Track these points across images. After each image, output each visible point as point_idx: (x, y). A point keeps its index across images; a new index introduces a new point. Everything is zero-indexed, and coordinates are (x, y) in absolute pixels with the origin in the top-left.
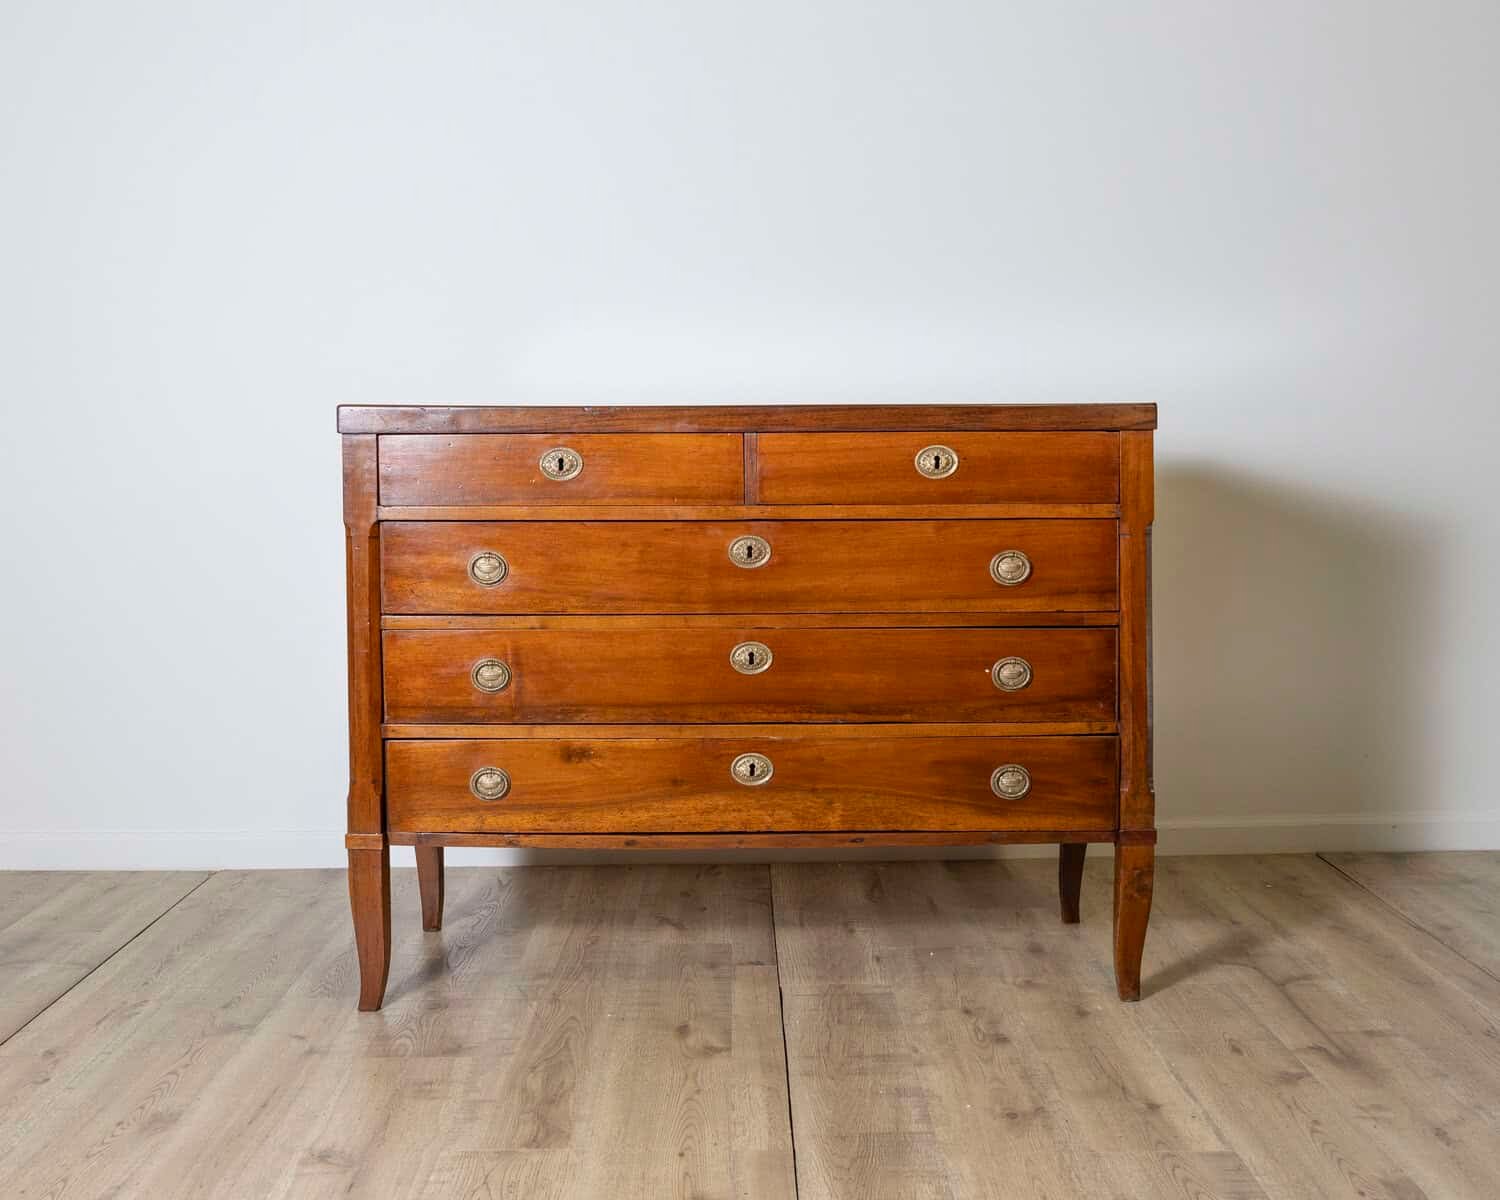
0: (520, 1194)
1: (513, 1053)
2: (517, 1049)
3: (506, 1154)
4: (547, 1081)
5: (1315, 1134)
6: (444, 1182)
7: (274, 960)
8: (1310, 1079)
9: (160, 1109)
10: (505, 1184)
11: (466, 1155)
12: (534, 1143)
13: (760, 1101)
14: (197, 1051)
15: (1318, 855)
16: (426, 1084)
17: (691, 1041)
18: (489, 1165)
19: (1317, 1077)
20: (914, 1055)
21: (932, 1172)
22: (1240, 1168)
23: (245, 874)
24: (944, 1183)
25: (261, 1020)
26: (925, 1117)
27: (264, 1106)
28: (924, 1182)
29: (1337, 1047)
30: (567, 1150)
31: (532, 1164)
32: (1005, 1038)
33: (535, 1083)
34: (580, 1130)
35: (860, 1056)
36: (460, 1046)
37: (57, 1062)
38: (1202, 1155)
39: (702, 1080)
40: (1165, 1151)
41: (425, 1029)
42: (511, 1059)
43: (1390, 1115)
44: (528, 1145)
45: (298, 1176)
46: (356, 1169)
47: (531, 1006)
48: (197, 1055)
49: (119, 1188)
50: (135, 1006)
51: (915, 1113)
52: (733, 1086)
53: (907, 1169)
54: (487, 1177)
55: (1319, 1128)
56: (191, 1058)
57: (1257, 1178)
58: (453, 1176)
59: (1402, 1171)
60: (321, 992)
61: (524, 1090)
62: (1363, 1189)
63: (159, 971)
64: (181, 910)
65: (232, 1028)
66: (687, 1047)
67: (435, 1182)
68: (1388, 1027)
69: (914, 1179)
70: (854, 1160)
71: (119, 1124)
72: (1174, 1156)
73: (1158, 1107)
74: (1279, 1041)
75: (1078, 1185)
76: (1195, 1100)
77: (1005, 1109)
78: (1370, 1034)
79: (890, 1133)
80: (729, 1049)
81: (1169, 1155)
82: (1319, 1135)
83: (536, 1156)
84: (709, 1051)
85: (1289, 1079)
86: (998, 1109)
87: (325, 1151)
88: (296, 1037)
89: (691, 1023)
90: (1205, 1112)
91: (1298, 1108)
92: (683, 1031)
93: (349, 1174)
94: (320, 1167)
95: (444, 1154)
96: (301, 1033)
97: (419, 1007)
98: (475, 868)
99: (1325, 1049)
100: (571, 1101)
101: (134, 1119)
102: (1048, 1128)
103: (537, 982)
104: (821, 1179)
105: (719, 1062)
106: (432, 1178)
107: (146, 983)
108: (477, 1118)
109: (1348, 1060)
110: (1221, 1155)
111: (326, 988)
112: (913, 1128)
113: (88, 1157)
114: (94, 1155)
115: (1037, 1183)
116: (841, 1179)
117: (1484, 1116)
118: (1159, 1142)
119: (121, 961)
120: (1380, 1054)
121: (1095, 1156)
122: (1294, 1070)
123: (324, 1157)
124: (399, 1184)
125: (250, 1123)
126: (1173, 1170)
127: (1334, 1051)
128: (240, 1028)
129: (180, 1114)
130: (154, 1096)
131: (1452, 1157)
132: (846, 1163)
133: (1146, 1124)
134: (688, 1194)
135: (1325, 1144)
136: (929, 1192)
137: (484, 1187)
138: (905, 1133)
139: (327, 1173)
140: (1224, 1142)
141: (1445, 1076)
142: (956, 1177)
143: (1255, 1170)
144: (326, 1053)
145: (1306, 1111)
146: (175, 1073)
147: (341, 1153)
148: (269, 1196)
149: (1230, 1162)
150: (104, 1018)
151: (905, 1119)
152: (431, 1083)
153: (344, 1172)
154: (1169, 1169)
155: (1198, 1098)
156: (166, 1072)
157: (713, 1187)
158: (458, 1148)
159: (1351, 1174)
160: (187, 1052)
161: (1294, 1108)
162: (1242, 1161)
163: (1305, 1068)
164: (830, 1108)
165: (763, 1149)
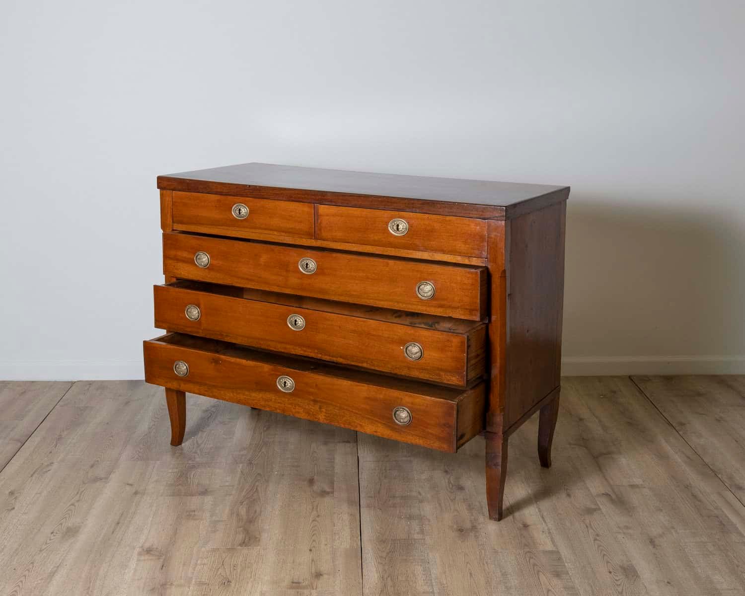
0: (239, 570)
1: (231, 494)
2: (234, 492)
3: (232, 550)
4: (248, 511)
5: (596, 542)
6: (204, 564)
7: (112, 438)
8: (599, 512)
9: (70, 525)
10: (232, 566)
11: (214, 550)
12: (243, 544)
13: (347, 522)
14: (82, 492)
15: (630, 377)
16: (192, 511)
17: (315, 488)
18: (224, 555)
19: (604, 510)
20: (419, 496)
21: (422, 560)
22: (560, 559)
23: (90, 383)
24: (427, 566)
25: (110, 474)
26: (422, 532)
28: (418, 565)
29: (616, 494)
30: (259, 547)
31: (243, 555)
32: (462, 487)
33: (243, 511)
34: (265, 536)
35: (394, 497)
36: (206, 490)
37: (16, 498)
38: (543, 552)
39: (320, 509)
40: (528, 549)
41: (189, 480)
42: (232, 497)
43: (630, 531)
44: (240, 545)
45: (138, 560)
46: (164, 557)
47: (239, 467)
48: (83, 494)
49: (58, 567)
50: (48, 466)
51: (417, 529)
52: (334, 513)
53: (411, 558)
54: (223, 562)
55: (598, 538)
56: (80, 497)
57: (566, 564)
58: (208, 561)
59: (630, 561)
60: (137, 458)
61: (238, 515)
62: (611, 570)
63: (56, 445)
64: (62, 406)
65: (96, 479)
66: (313, 491)
67: (201, 564)
68: (641, 482)
69: (414, 564)
70: (388, 553)
71: (52, 533)
72: (531, 552)
73: (528, 526)
74: (589, 490)
75: (486, 567)
76: (545, 522)
77: (458, 527)
78: (633, 486)
79: (405, 539)
80: (333, 492)
81: (529, 552)
82: (598, 541)
83: (245, 551)
84: (323, 493)
85: (590, 511)
86: (455, 527)
87: (149, 548)
88: (128, 484)
89: (315, 477)
90: (549, 529)
91: (592, 528)
92: (311, 482)
93: (161, 560)
94: (147, 557)
95: (203, 549)
96: (130, 482)
99: (610, 495)
100: (260, 521)
101: (59, 531)
102: (476, 537)
103: (242, 453)
104: (373, 564)
105: (327, 500)
106: (199, 562)
107: (51, 452)
108: (218, 530)
109: (619, 501)
110: (551, 552)
111: (139, 456)
112: (416, 536)
113: (41, 551)
114: (43, 550)
115: (469, 566)
116: (382, 563)
117: (674, 533)
118: (526, 545)
119: (36, 439)
120: (634, 498)
121: (496, 552)
122: (593, 507)
123: (149, 551)
124: (184, 565)
125: (113, 532)
126: (530, 560)
127: (614, 497)
128: (101, 479)
129: (80, 527)
130: (66, 518)
131: (654, 554)
132: (384, 555)
133: (521, 535)
134: (313, 571)
135: (599, 546)
136: (420, 570)
137: (223, 567)
138: (412, 539)
139: (151, 560)
140: (554, 546)
141: (661, 510)
142: (433, 563)
143: (566, 560)
144: (144, 494)
145: (594, 529)
146: (73, 505)
147: (157, 548)
148: (126, 571)
149: (555, 555)
150: (34, 473)
151: (412, 532)
152: (194, 511)
153: (159, 559)
154: (528, 559)
155: (547, 521)
156: (70, 504)
157: (324, 567)
158: (209, 546)
159: (608, 562)
160: (78, 493)
161: (589, 528)
162: (561, 555)
163: (598, 505)
164: (378, 526)
165: (348, 547)
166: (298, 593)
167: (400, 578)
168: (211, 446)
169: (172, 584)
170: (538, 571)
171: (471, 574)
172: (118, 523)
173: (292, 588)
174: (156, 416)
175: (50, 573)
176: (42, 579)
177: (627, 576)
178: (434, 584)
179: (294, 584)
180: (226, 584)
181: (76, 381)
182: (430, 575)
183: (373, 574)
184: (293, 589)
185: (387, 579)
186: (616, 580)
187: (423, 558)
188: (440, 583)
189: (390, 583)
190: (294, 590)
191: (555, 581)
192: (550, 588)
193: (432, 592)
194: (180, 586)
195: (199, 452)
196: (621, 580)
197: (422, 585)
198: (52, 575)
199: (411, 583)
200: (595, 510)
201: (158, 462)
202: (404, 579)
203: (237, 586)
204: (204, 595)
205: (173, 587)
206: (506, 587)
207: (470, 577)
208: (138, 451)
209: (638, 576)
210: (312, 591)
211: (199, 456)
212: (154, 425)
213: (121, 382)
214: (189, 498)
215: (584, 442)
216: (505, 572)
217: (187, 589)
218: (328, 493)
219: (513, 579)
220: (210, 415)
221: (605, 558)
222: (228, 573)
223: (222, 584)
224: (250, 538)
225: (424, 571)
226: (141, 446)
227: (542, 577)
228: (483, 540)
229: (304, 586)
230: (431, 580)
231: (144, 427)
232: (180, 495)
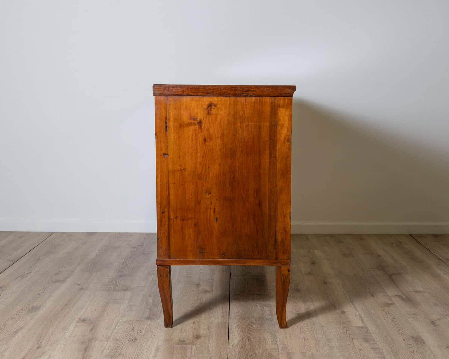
0: (143, 333)
1: (143, 291)
2: (146, 290)
3: (140, 321)
4: (154, 300)
5: (393, 322)
6: (120, 329)
7: (71, 260)
8: (395, 305)
9: (34, 305)
10: (139, 330)
11: (128, 321)
12: (149, 318)
14: (47, 287)
15: (411, 235)
16: (116, 299)
17: (200, 288)
18: (134, 324)
19: (397, 305)
22: (368, 331)
23: (63, 233)
24: (274, 333)
25: (67, 279)
26: (271, 314)
28: (268, 333)
29: (405, 296)
31: (148, 324)
32: (300, 290)
36: (128, 288)
37: (3, 290)
38: (356, 327)
40: (345, 326)
41: (117, 283)
42: (144, 292)
43: (418, 317)
44: (147, 319)
45: (76, 326)
46: (94, 324)
47: (151, 276)
48: (46, 289)
49: (21, 328)
50: (28, 274)
51: (268, 312)
53: (263, 329)
54: (133, 328)
55: (394, 320)
56: (44, 290)
57: (372, 334)
58: (123, 327)
59: (418, 334)
60: (86, 271)
61: (147, 302)
62: (405, 339)
63: (35, 263)
64: (43, 244)
65: (57, 281)
66: (199, 290)
68: (423, 290)
69: (265, 332)
70: (247, 326)
71: (22, 309)
72: (347, 327)
74: (387, 293)
75: (316, 335)
76: (357, 311)
77: (297, 312)
78: (416, 292)
79: (259, 318)
80: (212, 291)
81: (346, 327)
82: (395, 322)
83: (149, 322)
85: (388, 305)
86: (294, 311)
87: (84, 319)
88: (77, 284)
89: (201, 283)
90: (359, 314)
91: (389, 314)
92: (198, 285)
93: (91, 326)
94: (82, 324)
95: (121, 320)
96: (79, 283)
97: (116, 276)
98: (137, 233)
99: (401, 296)
101: (26, 308)
104: (236, 331)
106: (117, 328)
107: (31, 267)
108: (132, 310)
109: (408, 300)
110: (362, 327)
111: (87, 269)
112: (267, 317)
113: (12, 319)
114: (14, 318)
115: (303, 334)
116: (243, 331)
118: (343, 323)
119: (23, 260)
120: (418, 298)
121: (323, 326)
122: (390, 302)
123: (84, 321)
124: (106, 329)
125: (62, 310)
126: (346, 332)
127: (404, 297)
128: (60, 281)
129: (40, 307)
130: (33, 301)
131: (435, 330)
132: (245, 326)
133: (340, 317)
134: (195, 334)
135: (395, 325)
136: (269, 336)
137: (132, 331)
138: (264, 318)
139: (85, 325)
140: (364, 324)
141: (438, 305)
142: (278, 332)
143: (372, 332)
144: (86, 289)
145: (391, 315)
146: (39, 294)
147: (89, 319)
148: (67, 332)
149: (365, 330)
150: (18, 277)
151: (265, 314)
152: (118, 299)
153: (90, 325)
154: (345, 331)
155: (358, 310)
157: (202, 333)
158: (125, 319)
159: (402, 334)
160: (43, 288)
161: (388, 314)
162: (368, 329)
163: (393, 301)
164: (241, 310)
165: (219, 322)
166: (183, 347)
167: (255, 340)
168: (135, 265)
169: (96, 340)
170: (353, 339)
171: (305, 339)
172: (67, 305)
174: (102, 250)
175: (15, 331)
176: (8, 335)
177: (416, 342)
178: (279, 344)
179: (180, 342)
180: (133, 341)
181: (55, 232)
182: (276, 338)
183: (236, 337)
185: (245, 340)
186: (409, 345)
187: (272, 329)
188: (283, 343)
189: (247, 342)
190: (180, 345)
191: (365, 344)
192: (362, 348)
193: (277, 349)
194: (102, 341)
195: (126, 268)
196: (413, 345)
197: (270, 344)
198: (17, 332)
199: (262, 343)
200: (391, 304)
201: (99, 273)
202: (257, 340)
203: (141, 342)
204: (118, 346)
205: (97, 342)
206: (330, 347)
207: (305, 340)
209: (424, 343)
210: (193, 346)
211: (126, 270)
212: (100, 254)
213: (83, 233)
214: (116, 292)
215: (382, 267)
216: (329, 338)
217: (106, 343)
218: (209, 292)
219: (334, 342)
220: (136, 249)
221: (400, 332)
222: (136, 334)
223: (131, 341)
224: (153, 315)
225: (272, 336)
226: (89, 265)
227: (355, 342)
228: (314, 320)
229: (187, 343)
230: (277, 342)
231: (93, 255)
232: (110, 291)
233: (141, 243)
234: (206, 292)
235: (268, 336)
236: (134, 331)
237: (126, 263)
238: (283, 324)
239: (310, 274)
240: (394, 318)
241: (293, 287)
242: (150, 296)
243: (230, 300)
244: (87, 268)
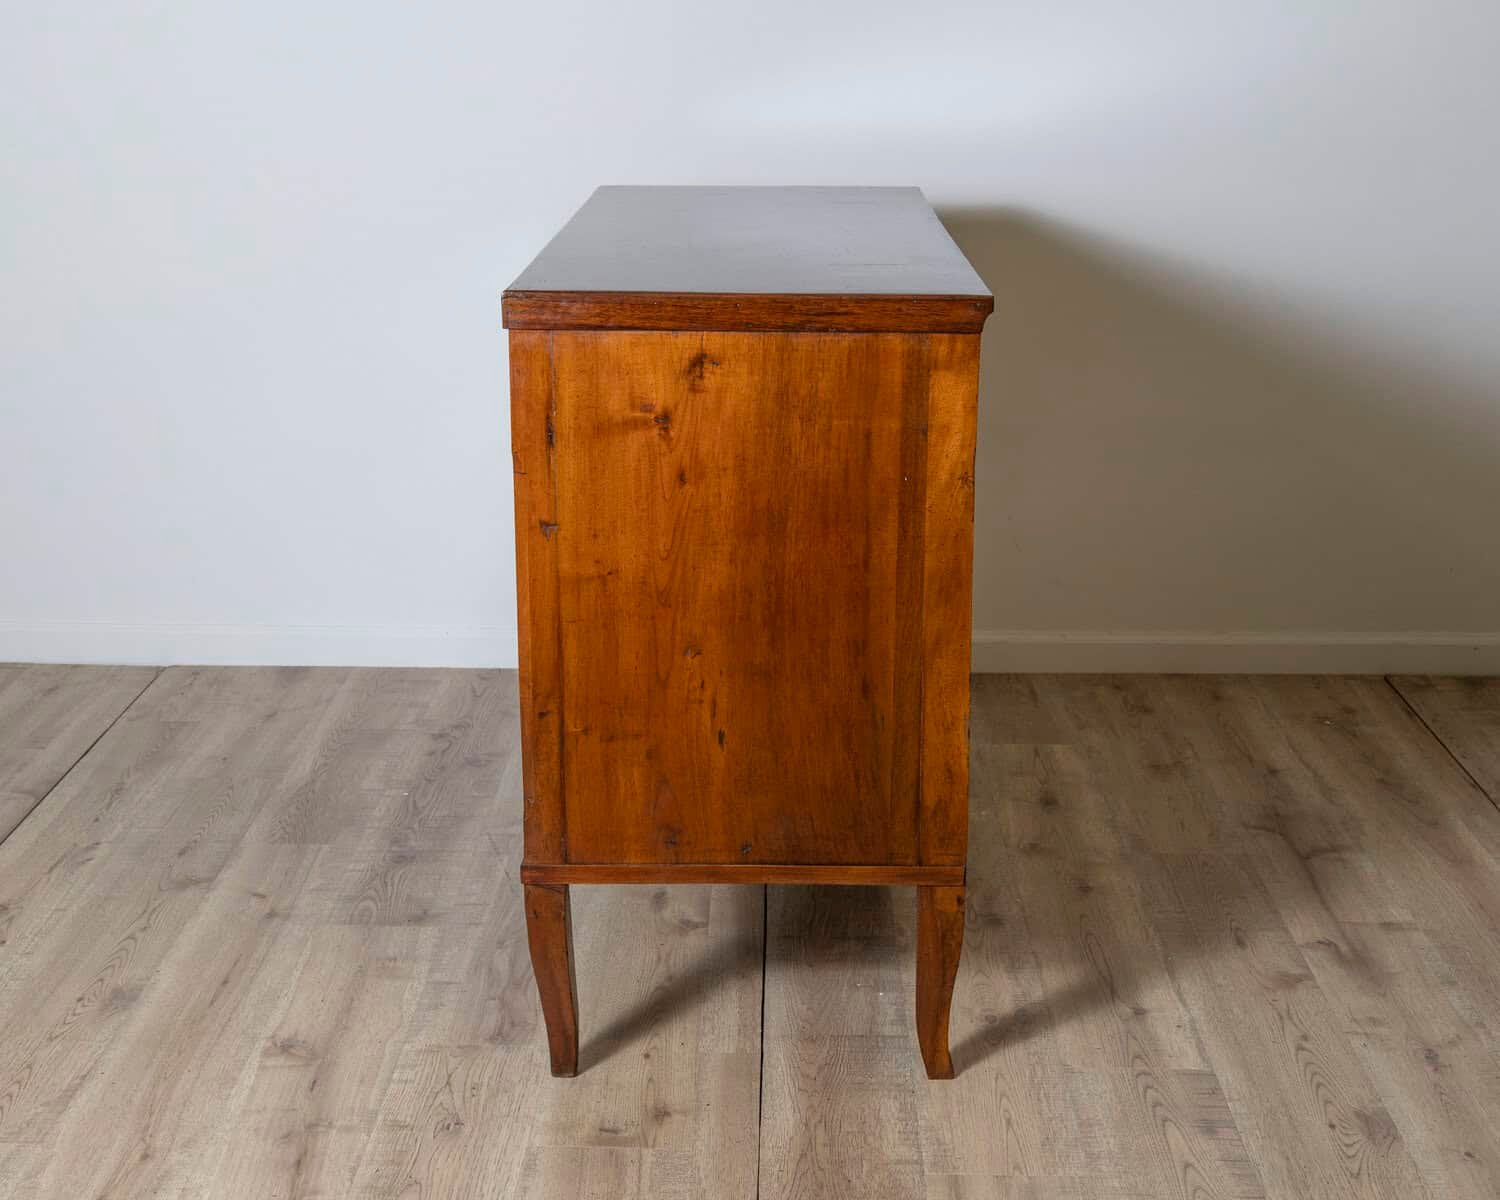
0: (483, 1098)
1: (477, 925)
2: (485, 918)
3: (470, 1050)
4: (512, 964)
5: (1300, 1052)
6: (406, 1082)
7: (231, 792)
8: (1311, 983)
9: (120, 983)
10: (468, 1088)
11: (430, 1050)
12: (499, 1037)
14: (155, 909)
15: (1387, 679)
16: (389, 960)
17: (667, 913)
18: (452, 1063)
19: (1320, 980)
21: (899, 1085)
22: (1215, 1091)
23: (195, 672)
24: (909, 1100)
25: (220, 871)
27: (225, 982)
28: (890, 1098)
29: (1349, 944)
31: (496, 1062)
32: (998, 920)
36: (425, 912)
37: (10, 920)
38: (1177, 1073)
39: (675, 962)
40: (1142, 1067)
41: (389, 888)
42: (481, 928)
43: (1384, 1031)
44: (492, 1039)
45: (262, 1068)
46: (319, 1061)
47: (501, 860)
48: (155, 914)
49: (84, 1078)
50: (88, 849)
51: (891, 1011)
53: (873, 1080)
54: (450, 1076)
55: (1305, 1044)
56: (149, 920)
57: (1230, 1105)
58: (417, 1073)
59: (1380, 1100)
60: (281, 838)
61: (490, 970)
62: (1334, 1122)
63: (110, 804)
64: (130, 720)
65: (188, 882)
66: (662, 920)
67: (400, 1081)
68: (1409, 918)
69: (880, 1093)
70: (820, 1068)
72: (1149, 1074)
73: (1145, 1012)
74: (1288, 933)
75: (1045, 1107)
76: (1185, 1005)
77: (985, 1011)
78: (1387, 926)
79: (862, 1036)
80: (705, 925)
81: (1145, 1073)
82: (1305, 1052)
83: (500, 1053)
84: (684, 927)
85: (1289, 982)
86: (977, 1011)
87: (288, 1040)
88: (255, 895)
89: (669, 889)
90: (1192, 1021)
91: (1291, 1018)
92: (659, 899)
93: (312, 1069)
94: (281, 1060)
95: (407, 1047)
96: (261, 890)
97: (384, 859)
98: (448, 671)
99: (1335, 946)
101: (95, 996)
104: (786, 1091)
105: (693, 942)
106: (395, 1076)
107: (97, 820)
108: (442, 1005)
109: (1358, 961)
110: (1197, 1075)
111: (285, 830)
112: (888, 1030)
113: (51, 1039)
114: (57, 1037)
115: (1004, 1100)
116: (806, 1090)
117: (1483, 1037)
118: (1138, 1057)
119: (69, 789)
120: (1391, 953)
121: (1069, 1071)
122: (1296, 971)
123: (286, 1048)
124: (362, 1081)
125: (212, 1003)
126: (1145, 1092)
127: (1344, 948)
129: (141, 990)
130: (113, 966)
131: (1437, 1085)
132: (812, 1071)
133: (1127, 1032)
134: (650, 1103)
135: (1308, 1064)
136: (893, 1109)
137: (447, 1090)
138: (877, 1037)
139: (290, 1067)
140: (1204, 1060)
141: (1453, 984)
142: (923, 1092)
143: (1229, 1095)
144: (287, 917)
145: (1298, 1023)
146: (132, 937)
147: (304, 1043)
148: (233, 1092)
149: (1205, 1084)
150: (56, 865)
151: (880, 1019)
152: (395, 959)
153: (307, 1065)
154: (1141, 1090)
155: (1188, 1002)
156: (124, 936)
157: (676, 1095)
158: (420, 1041)
159: (1327, 1102)
160: (145, 912)
161: (1287, 1021)
162: (1218, 1083)
163: (1308, 968)
164: (803, 1004)
165: (731, 1051)
166: (611, 1153)
167: (846, 1127)
168: (446, 813)
169: (330, 1125)
170: (1165, 1120)
171: (1009, 1122)
173: (600, 1142)
174: (332, 746)
175: (67, 1091)
176: (47, 1104)
177: (1371, 1136)
178: (924, 1142)
179: (604, 1134)
180: (451, 1128)
181: (167, 665)
182: (917, 1121)
183: (784, 1115)
184: (600, 1145)
185: (815, 1126)
186: (1347, 1145)
187: (901, 1080)
188: (938, 1140)
189: (821, 1136)
190: (603, 1148)
191: (1203, 1144)
192: (1192, 1160)
193: (916, 1162)
194: (348, 1129)
195: (416, 826)
196: (1357, 1146)
197: (894, 1145)
198: (70, 1094)
199: (870, 1139)
201: (326, 847)
202: (854, 1129)
203: (476, 1134)
204: (401, 1151)
205: (334, 1132)
206: (1089, 1155)
207: (1008, 1128)
208: (285, 821)
209: (1396, 1138)
210: (645, 1151)
211: (415, 832)
212: (326, 765)
213: (263, 670)
214: (387, 927)
215: (1277, 822)
216: (1088, 1119)
217: (364, 1136)
218: (696, 926)
219: (1105, 1136)
220: (447, 744)
221: (1320, 1092)
222: (458, 1103)
223: (442, 1129)
224: (513, 1024)
225: (901, 1111)
226: (292, 810)
227: (1174, 1135)
228: (1039, 1043)
229: (626, 1138)
230: (917, 1133)
231: (302, 769)
232: (367, 923)
233: (461, 715)
234: (686, 926)
235: (890, 1108)
236: (451, 1091)
237: (415, 802)
238: (940, 1064)
239: (1034, 849)
240: (1305, 1038)
241: (976, 908)
242: (501, 944)
243: (767, 959)
244: (284, 824)
